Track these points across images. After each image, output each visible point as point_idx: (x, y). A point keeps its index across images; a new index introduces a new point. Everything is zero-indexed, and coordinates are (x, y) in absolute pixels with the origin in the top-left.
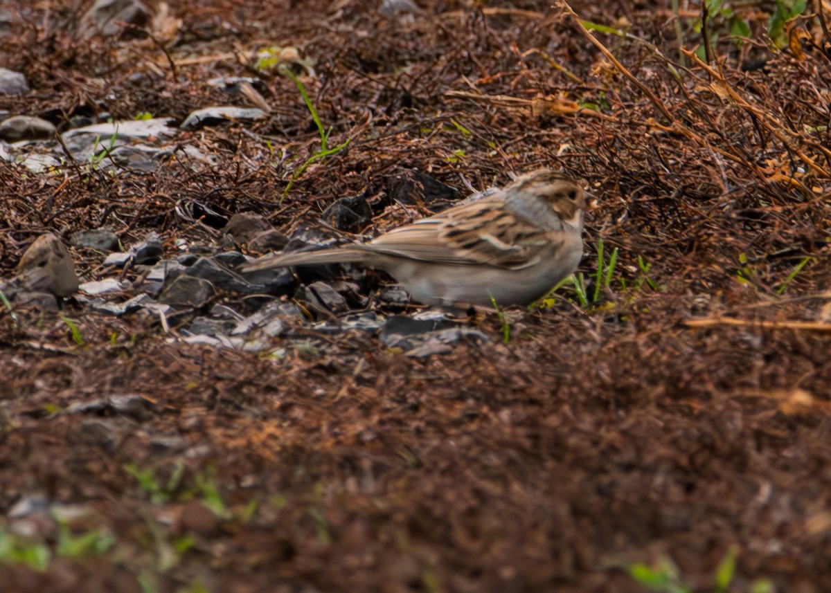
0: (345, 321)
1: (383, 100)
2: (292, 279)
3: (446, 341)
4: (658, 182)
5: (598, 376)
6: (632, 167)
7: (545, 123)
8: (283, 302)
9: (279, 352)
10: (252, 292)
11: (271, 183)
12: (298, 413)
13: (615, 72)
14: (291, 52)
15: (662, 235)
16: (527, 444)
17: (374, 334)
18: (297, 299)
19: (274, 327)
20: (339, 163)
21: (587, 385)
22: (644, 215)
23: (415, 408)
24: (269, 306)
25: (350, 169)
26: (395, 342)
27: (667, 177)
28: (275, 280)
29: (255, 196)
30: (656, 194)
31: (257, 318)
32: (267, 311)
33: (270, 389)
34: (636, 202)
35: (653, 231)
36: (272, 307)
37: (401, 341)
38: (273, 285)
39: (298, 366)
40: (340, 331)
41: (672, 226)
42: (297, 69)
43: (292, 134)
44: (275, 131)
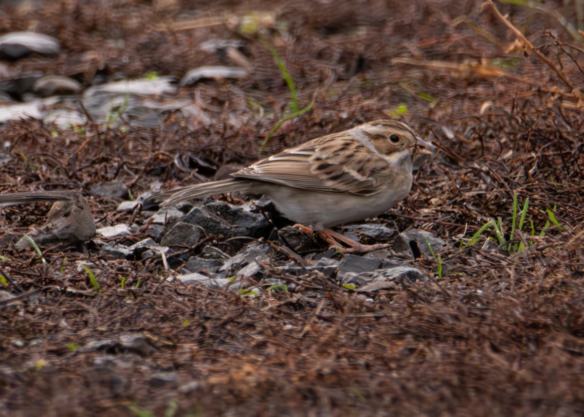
0: (308, 261)
1: (342, 60)
2: (267, 223)
3: (391, 278)
4: (561, 137)
5: (513, 315)
6: (541, 124)
7: (472, 82)
8: (260, 243)
9: (257, 290)
10: (235, 235)
11: (251, 138)
12: (271, 349)
14: (268, 18)
15: (565, 183)
17: (333, 274)
18: (271, 239)
19: (253, 267)
20: (305, 121)
21: (503, 323)
22: (550, 166)
24: (249, 246)
25: (315, 124)
26: (351, 278)
27: (568, 133)
28: (254, 224)
29: (239, 150)
30: (560, 149)
31: (239, 257)
32: (248, 250)
33: (249, 326)
34: (543, 156)
36: (252, 247)
37: (355, 278)
38: (252, 228)
39: (271, 303)
40: (304, 271)
41: (573, 176)
42: (273, 31)
43: (270, 90)
44: (255, 87)
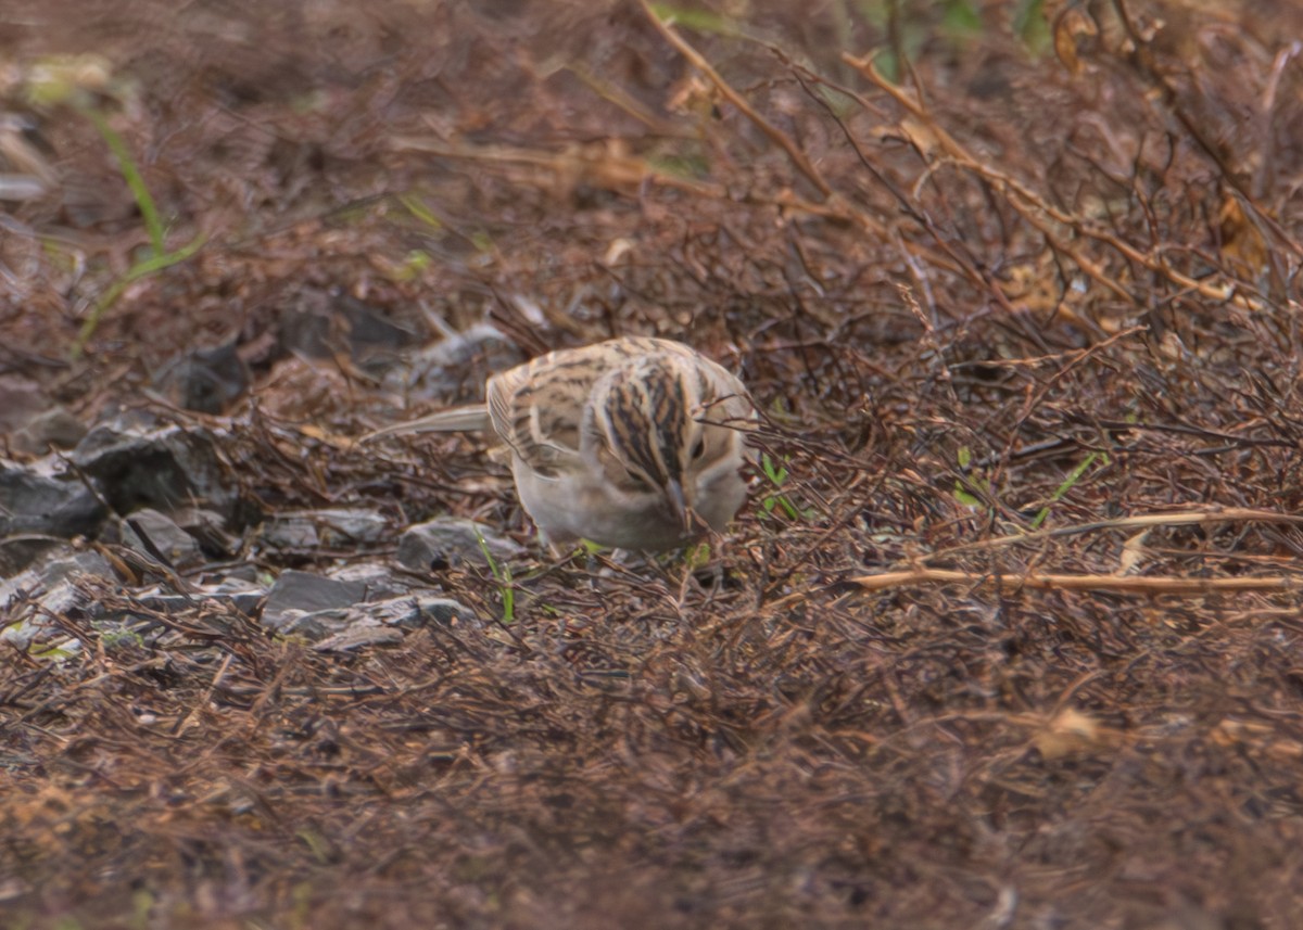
0: (196, 584)
1: (272, 159)
2: (93, 505)
3: (392, 620)
4: (801, 312)
5: (683, 685)
6: (751, 284)
7: (584, 201)
8: (78, 550)
9: (70, 645)
10: (16, 531)
11: (55, 321)
12: (103, 760)
13: (717, 101)
14: (94, 70)
15: (810, 414)
16: (546, 815)
17: (252, 608)
18: (104, 542)
19: (60, 597)
20: (186, 283)
21: (662, 703)
22: (774, 375)
23: (331, 749)
24: (50, 556)
25: (207, 291)
26: (294, 623)
27: (819, 303)
28: (61, 507)
29: (25, 346)
30: (797, 334)
31: (26, 580)
32: (47, 566)
33: (52, 715)
34: (760, 351)
35: (792, 406)
36: (55, 558)
37: (304, 620)
38: (56, 518)
39: (107, 671)
40: (187, 603)
41: (829, 397)
42: (105, 100)
43: (97, 228)
44: (63, 220)
